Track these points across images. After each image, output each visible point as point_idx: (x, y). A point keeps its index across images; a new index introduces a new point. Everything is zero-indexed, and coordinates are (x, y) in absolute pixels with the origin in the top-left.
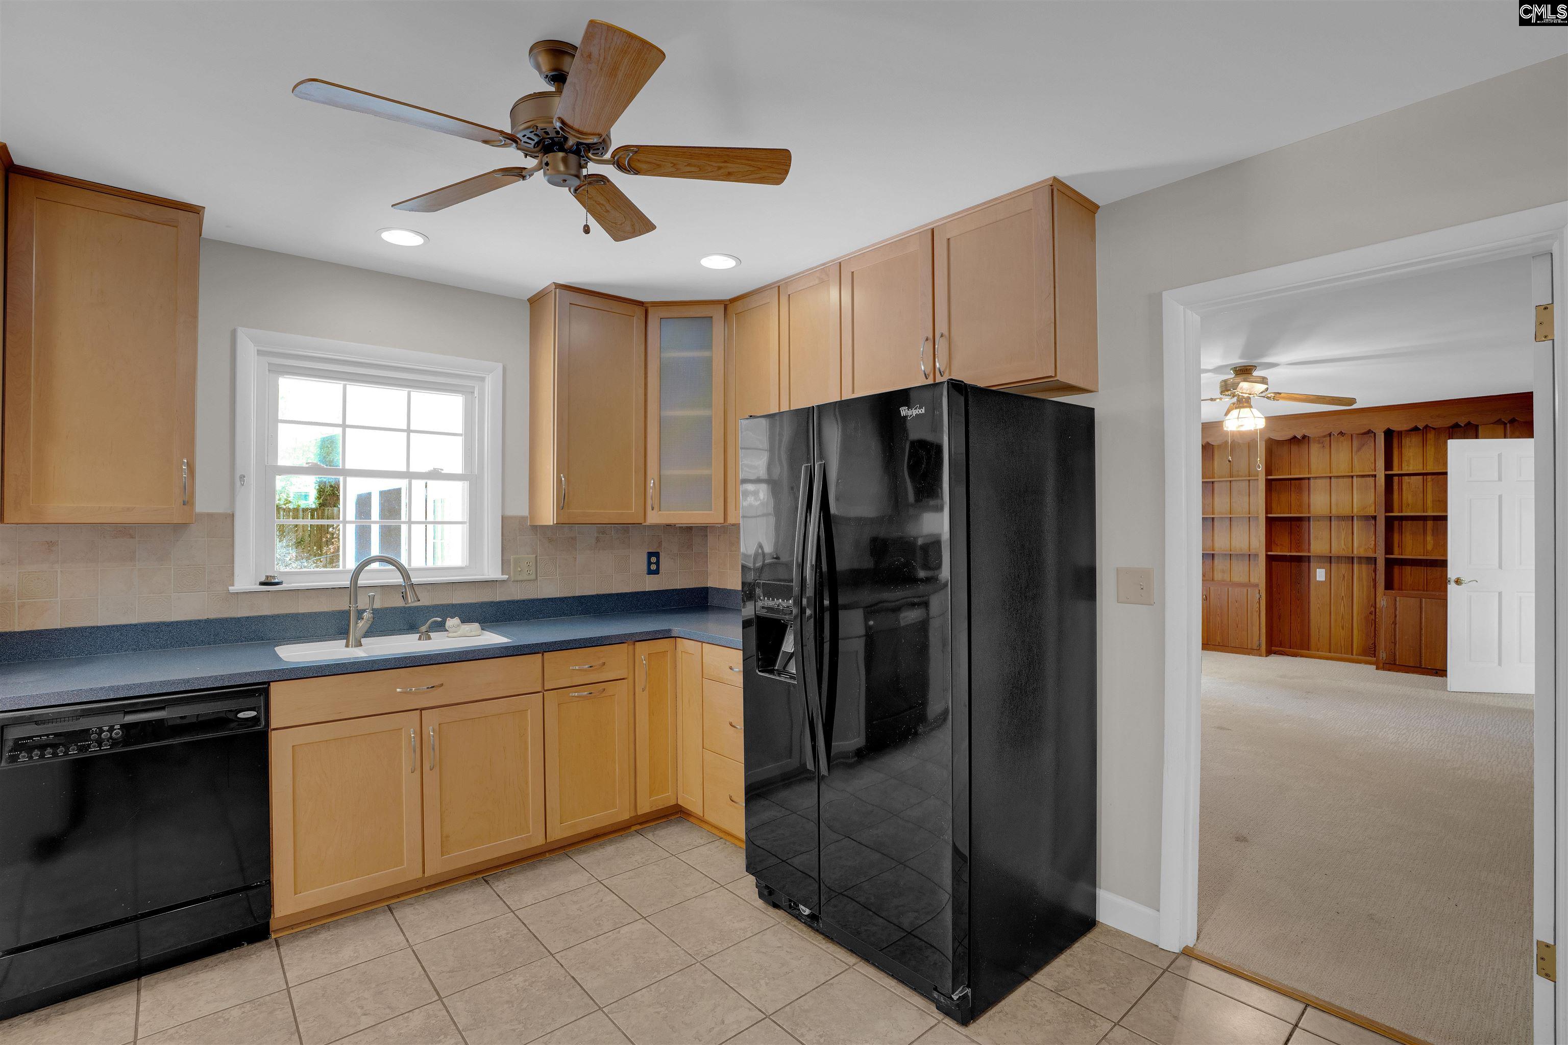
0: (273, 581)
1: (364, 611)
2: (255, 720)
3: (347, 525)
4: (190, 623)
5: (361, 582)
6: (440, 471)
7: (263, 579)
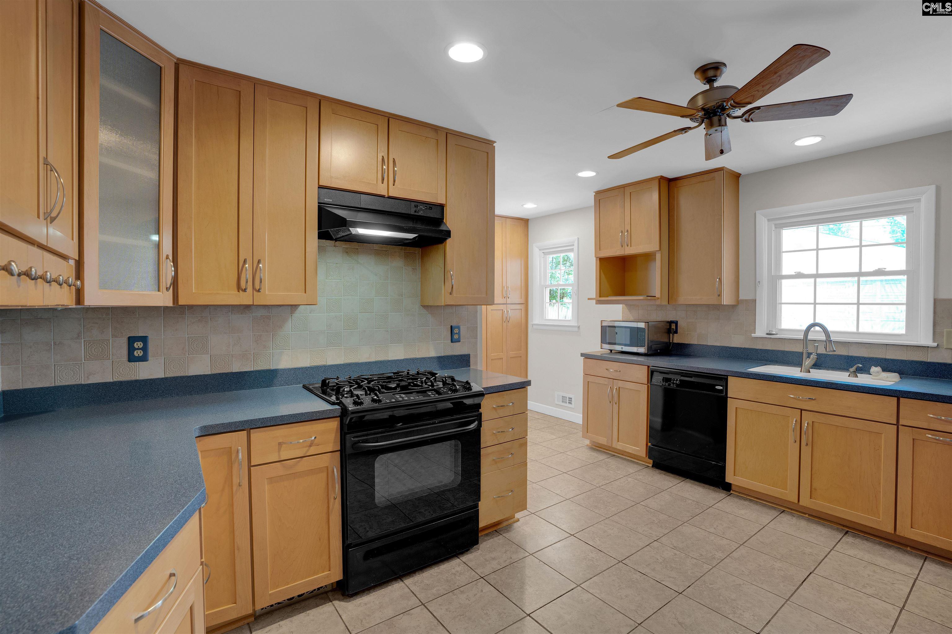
0: (772, 333)
1: (811, 354)
2: (721, 391)
3: (817, 305)
4: (737, 348)
5: (810, 337)
6: (883, 269)
7: (768, 332)
